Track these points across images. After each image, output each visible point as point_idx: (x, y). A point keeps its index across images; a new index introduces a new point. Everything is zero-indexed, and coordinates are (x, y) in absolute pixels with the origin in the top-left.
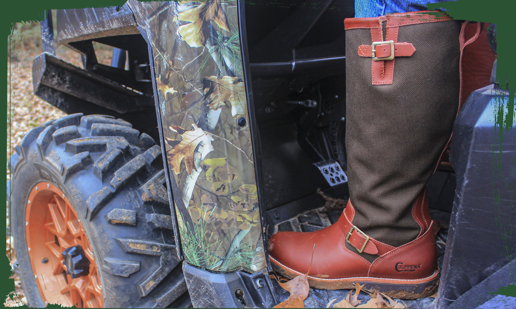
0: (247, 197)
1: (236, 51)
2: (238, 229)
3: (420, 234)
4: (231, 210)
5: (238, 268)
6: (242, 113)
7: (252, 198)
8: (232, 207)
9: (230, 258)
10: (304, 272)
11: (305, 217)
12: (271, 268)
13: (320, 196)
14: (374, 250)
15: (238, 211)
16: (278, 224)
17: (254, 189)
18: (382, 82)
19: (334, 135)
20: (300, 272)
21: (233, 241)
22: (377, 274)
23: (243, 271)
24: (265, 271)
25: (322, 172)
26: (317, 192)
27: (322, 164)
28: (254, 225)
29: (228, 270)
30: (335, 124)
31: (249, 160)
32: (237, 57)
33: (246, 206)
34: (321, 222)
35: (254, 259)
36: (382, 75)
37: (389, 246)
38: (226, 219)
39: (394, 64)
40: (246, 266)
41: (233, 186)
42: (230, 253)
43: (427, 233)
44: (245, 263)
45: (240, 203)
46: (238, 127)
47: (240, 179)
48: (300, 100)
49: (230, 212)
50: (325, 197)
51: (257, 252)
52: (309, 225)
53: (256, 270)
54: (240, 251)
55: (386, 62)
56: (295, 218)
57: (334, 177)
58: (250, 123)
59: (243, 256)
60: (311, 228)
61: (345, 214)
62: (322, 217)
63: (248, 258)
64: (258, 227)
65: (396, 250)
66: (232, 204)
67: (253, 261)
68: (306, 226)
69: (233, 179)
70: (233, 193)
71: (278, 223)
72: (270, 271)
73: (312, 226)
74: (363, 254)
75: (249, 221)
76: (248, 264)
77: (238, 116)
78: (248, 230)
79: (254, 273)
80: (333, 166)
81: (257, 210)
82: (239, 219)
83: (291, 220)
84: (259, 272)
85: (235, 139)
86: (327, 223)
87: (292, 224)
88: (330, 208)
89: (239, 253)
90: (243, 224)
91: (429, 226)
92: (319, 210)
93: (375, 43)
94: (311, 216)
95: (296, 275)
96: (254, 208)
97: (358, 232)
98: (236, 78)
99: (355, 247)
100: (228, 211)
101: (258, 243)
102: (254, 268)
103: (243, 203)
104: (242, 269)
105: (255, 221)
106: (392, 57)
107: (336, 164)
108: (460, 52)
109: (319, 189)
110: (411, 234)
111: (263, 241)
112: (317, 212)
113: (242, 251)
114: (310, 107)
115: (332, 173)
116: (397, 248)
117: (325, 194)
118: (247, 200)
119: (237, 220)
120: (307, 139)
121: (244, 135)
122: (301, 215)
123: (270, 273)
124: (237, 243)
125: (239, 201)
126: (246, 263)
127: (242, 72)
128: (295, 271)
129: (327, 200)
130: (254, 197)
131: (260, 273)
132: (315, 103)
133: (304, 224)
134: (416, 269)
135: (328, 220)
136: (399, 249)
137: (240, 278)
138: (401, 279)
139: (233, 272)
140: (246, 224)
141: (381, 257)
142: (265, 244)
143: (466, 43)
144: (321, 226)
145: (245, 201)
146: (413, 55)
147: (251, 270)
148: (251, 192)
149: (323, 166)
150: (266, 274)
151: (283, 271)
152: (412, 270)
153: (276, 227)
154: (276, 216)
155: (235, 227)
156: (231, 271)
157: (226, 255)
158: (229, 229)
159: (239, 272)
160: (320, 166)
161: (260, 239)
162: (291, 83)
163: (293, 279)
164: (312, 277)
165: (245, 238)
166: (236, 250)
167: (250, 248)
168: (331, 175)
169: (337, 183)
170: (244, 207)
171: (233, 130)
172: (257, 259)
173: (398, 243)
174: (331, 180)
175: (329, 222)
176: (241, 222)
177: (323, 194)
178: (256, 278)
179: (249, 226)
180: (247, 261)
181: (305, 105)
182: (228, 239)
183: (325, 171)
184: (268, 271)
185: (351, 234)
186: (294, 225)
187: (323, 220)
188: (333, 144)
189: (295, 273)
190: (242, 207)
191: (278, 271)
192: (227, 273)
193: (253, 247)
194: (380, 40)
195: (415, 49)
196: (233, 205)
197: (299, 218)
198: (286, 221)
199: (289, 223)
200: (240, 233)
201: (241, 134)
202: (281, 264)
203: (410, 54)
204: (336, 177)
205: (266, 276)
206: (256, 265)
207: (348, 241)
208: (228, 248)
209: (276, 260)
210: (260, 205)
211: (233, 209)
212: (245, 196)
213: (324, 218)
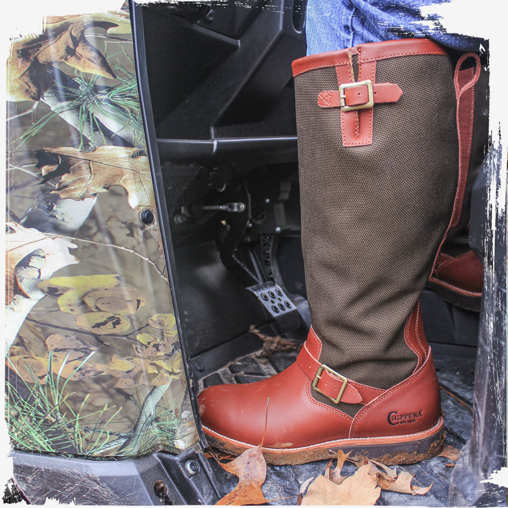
0: (162, 334)
1: (135, 108)
2: (150, 386)
3: (417, 367)
4: (138, 357)
5: (154, 448)
6: (147, 203)
7: (169, 335)
8: (139, 352)
9: (142, 433)
10: (255, 442)
11: (238, 365)
12: (206, 442)
13: (255, 336)
14: (356, 398)
15: (149, 358)
16: (203, 379)
17: (171, 321)
18: (357, 142)
19: (267, 252)
20: (248, 443)
21: (143, 405)
22: (361, 432)
23: (163, 451)
24: (197, 448)
25: (260, 298)
26: (250, 331)
27: (259, 289)
28: (176, 377)
29: (139, 452)
30: (268, 237)
31: (162, 276)
32: (135, 118)
33: (160, 347)
34: (262, 370)
35: (179, 431)
36: (356, 133)
37: (376, 389)
38: (130, 371)
39: (372, 115)
40: (167, 443)
41: (138, 319)
42: (141, 426)
43: (426, 364)
44: (165, 438)
45: (152, 344)
46: (142, 226)
47: (149, 306)
48: (220, 204)
49: (136, 359)
50: (262, 336)
51: (183, 420)
52: (246, 375)
53: (183, 448)
54: (157, 420)
55: (361, 111)
56: (226, 368)
57: (276, 305)
58: (159, 219)
59: (161, 428)
60: (250, 379)
61: (306, 349)
62: (261, 363)
63: (169, 431)
64: (182, 380)
65: (385, 394)
66: (139, 347)
67: (178, 435)
68: (242, 377)
69: (138, 307)
70: (140, 330)
71: (202, 377)
72: (204, 447)
73: (249, 376)
74: (341, 405)
75: (168, 371)
76: (171, 439)
77: (141, 208)
78: (167, 386)
79: (180, 453)
80: (272, 290)
81: (178, 353)
82: (152, 370)
83: (219, 371)
84: (189, 450)
85: (139, 243)
86: (269, 371)
87: (222, 376)
88: (271, 350)
89: (155, 424)
90: (158, 377)
91: (427, 354)
92: (255, 354)
93: (342, 86)
94: (246, 363)
95: (245, 449)
96: (173, 351)
97: (330, 373)
98: (136, 149)
99: (327, 396)
100: (132, 359)
101: (183, 404)
102: (181, 444)
103: (156, 343)
104: (161, 448)
105: (176, 371)
106: (371, 103)
107: (277, 287)
108: (456, 101)
109: (252, 327)
110: (406, 368)
111: (191, 400)
112: (253, 357)
113: (159, 420)
114: (236, 212)
115: (273, 300)
116: (387, 391)
117: (261, 333)
118: (163, 339)
119: (149, 372)
120: (234, 256)
121: (151, 237)
122: (233, 363)
123: (206, 450)
124: (150, 409)
125: (149, 341)
126: (167, 438)
127: (145, 141)
128: (242, 443)
129: (264, 340)
130: (173, 333)
131: (190, 452)
132: (243, 206)
133: (238, 374)
134: (416, 419)
135: (270, 366)
136: (391, 392)
137: (159, 464)
138: (396, 435)
139: (148, 455)
140: (162, 377)
141: (366, 407)
142: (194, 405)
143: (462, 89)
144: (263, 375)
145: (158, 340)
146: (399, 101)
147: (176, 448)
148: (167, 326)
149: (260, 290)
150: (199, 452)
151: (222, 444)
152: (411, 421)
153: (201, 382)
154: (199, 368)
155: (146, 383)
156: (144, 453)
157: (135, 429)
158: (136, 387)
159: (157, 454)
160: (255, 290)
161: (185, 398)
162: (211, 174)
163: (239, 455)
164: (267, 449)
165: (162, 398)
166: (149, 419)
167: (172, 413)
168: (273, 302)
169: (281, 312)
170: (158, 350)
171: (135, 229)
172: (184, 431)
173: (387, 384)
174: (274, 309)
175: (273, 369)
176: (155, 375)
177: (258, 332)
178: (184, 461)
179: (167, 379)
180: (169, 435)
181: (229, 210)
182: (135, 403)
183: (263, 297)
184: (202, 447)
185: (320, 377)
186: (225, 378)
187: (263, 367)
188: (267, 264)
189: (241, 446)
190: (155, 350)
191: (215, 445)
192: (138, 457)
193: (176, 412)
194: (351, 82)
195: (401, 92)
196: (141, 349)
197: (231, 368)
198: (213, 373)
199: (217, 374)
200: (154, 392)
201: (147, 236)
202: (219, 434)
203: (396, 99)
204: (279, 304)
205: (199, 455)
206: (183, 440)
207: (318, 389)
208: (138, 417)
209: (210, 430)
210: (183, 344)
211: (141, 355)
212: (159, 331)
213: (265, 364)
